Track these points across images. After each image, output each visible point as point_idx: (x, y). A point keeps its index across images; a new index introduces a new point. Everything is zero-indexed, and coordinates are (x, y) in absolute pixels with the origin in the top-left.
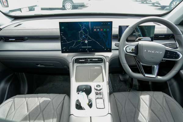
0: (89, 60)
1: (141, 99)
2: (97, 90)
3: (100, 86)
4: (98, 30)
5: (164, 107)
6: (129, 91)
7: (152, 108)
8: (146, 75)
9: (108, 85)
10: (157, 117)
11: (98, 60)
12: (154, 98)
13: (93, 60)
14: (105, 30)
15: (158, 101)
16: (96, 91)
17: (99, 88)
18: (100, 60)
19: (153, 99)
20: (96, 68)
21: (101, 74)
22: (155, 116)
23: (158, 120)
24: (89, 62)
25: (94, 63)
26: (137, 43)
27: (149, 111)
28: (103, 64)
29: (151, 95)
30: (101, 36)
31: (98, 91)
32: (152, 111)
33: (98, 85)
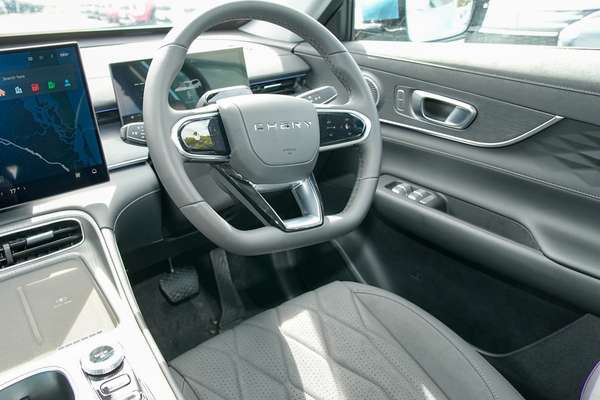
0: (6, 247)
1: (288, 339)
2: (99, 377)
3: (108, 349)
4: (18, 91)
5: (372, 332)
6: (217, 333)
7: (338, 355)
8: (291, 224)
9: (146, 331)
10: (367, 378)
11: (56, 237)
12: (328, 315)
13: (30, 239)
14: (51, 85)
15: (342, 318)
16: (97, 385)
17: (106, 366)
18: (67, 233)
19: (326, 319)
20: (52, 275)
21: (94, 294)
22: (361, 379)
23: (376, 388)
24: (9, 257)
25: (36, 254)
26: (212, 107)
27: (332, 370)
28: (85, 244)
29: (311, 306)
30: (40, 116)
31: (106, 379)
32: (342, 364)
33: (99, 350)
